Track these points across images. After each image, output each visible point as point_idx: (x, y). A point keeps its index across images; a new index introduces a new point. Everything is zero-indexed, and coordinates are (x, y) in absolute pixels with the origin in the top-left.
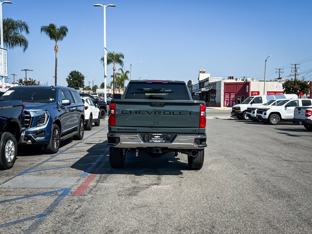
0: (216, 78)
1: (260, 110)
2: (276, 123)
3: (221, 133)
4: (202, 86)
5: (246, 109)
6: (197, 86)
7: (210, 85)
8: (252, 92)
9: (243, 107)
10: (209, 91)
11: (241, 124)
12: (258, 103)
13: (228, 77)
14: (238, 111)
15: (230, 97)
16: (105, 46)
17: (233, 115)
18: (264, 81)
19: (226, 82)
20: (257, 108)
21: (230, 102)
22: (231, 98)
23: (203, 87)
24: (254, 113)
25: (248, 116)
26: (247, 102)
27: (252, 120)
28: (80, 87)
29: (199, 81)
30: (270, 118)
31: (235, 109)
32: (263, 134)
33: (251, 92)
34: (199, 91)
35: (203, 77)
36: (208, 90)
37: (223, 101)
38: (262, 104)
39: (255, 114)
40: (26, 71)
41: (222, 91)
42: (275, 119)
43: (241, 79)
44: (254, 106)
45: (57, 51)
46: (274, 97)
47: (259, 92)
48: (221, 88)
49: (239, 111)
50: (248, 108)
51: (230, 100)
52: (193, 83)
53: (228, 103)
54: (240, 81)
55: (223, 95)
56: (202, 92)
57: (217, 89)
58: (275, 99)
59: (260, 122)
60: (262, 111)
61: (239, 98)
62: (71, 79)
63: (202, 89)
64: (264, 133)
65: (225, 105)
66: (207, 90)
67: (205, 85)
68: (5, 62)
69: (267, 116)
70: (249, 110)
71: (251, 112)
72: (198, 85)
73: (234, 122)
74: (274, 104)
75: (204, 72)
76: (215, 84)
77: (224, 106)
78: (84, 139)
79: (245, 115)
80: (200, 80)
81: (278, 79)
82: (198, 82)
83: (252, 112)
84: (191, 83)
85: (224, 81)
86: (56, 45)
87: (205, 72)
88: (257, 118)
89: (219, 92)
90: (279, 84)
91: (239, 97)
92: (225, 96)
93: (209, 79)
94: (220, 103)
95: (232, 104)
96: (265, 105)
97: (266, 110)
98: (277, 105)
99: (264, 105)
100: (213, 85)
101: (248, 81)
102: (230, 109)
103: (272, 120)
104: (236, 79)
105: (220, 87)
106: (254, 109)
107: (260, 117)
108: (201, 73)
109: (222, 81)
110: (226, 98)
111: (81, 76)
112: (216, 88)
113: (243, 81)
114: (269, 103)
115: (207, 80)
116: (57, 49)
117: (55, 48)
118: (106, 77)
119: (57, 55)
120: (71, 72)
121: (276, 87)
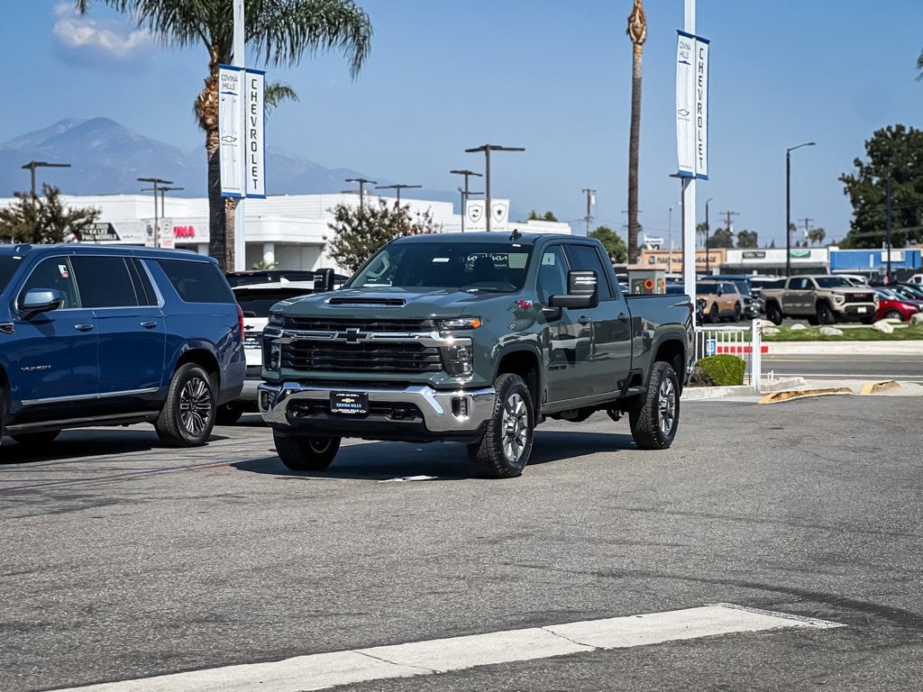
45: (638, 37)
86: (635, 8)
116: (638, 30)
117: (630, 21)
118: (693, 181)
119: (640, 60)
120: (870, 137)
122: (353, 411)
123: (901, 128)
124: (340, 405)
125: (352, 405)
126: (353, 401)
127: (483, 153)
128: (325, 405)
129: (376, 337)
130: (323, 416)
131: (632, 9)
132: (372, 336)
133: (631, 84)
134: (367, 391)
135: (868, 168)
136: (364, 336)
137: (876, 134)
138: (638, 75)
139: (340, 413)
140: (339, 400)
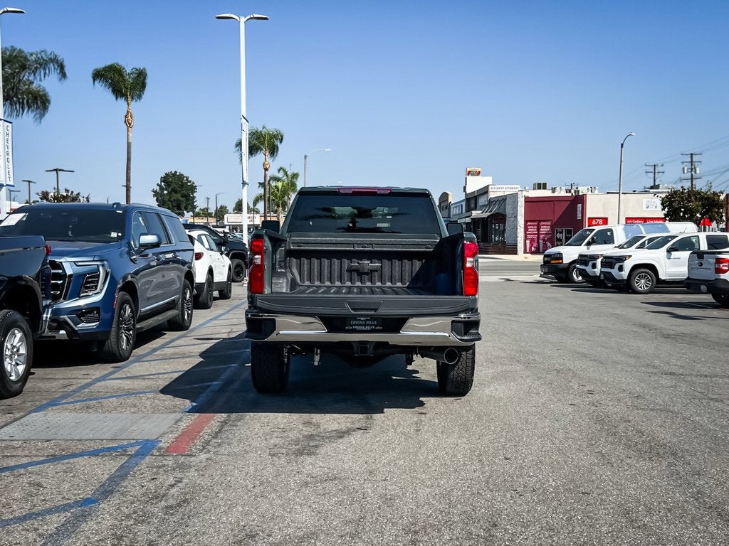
0: (505, 186)
1: (608, 260)
2: (646, 288)
3: (516, 313)
4: (473, 205)
5: (576, 257)
6: (462, 205)
7: (491, 202)
8: (591, 219)
9: (570, 253)
10: (488, 216)
11: (565, 293)
12: (606, 243)
13: (534, 184)
14: (556, 262)
15: (538, 230)
16: (244, 112)
17: (547, 271)
18: (619, 193)
19: (530, 196)
20: (602, 255)
21: (538, 243)
22: (541, 233)
23: (475, 209)
24: (594, 266)
25: (581, 274)
26: (578, 242)
27: (590, 282)
28: (186, 209)
29: (466, 194)
30: (633, 276)
31: (549, 259)
32: (615, 314)
33: (589, 218)
34: (465, 218)
35: (474, 185)
36: (488, 214)
37: (523, 241)
38: (614, 245)
39: (598, 270)
40: (57, 173)
41: (519, 218)
42: (643, 281)
43: (564, 188)
44: (596, 249)
45: (130, 124)
46: (642, 229)
47: (607, 218)
48: (517, 211)
49: (561, 261)
50: (581, 256)
51: (538, 238)
52: (451, 200)
53: (535, 245)
54: (563, 194)
55: (523, 226)
56: (472, 219)
57: (509, 211)
58: (644, 234)
59: (609, 287)
60: (614, 261)
61: (560, 233)
62: (165, 192)
63: (473, 212)
64: (617, 313)
65: (528, 251)
66: (485, 215)
67: (480, 204)
68: (7, 150)
69: (625, 274)
70: (584, 259)
71: (587, 265)
72: (464, 203)
73: (548, 289)
74: (642, 246)
75: (479, 173)
76: (502, 200)
77: (525, 252)
78: (194, 329)
79: (574, 271)
80: (468, 191)
81: (652, 188)
82: (463, 197)
83: (591, 263)
84: (447, 200)
85: (525, 194)
86: (128, 112)
87: (479, 172)
88: (602, 278)
89: (512, 219)
90: (653, 200)
91: (559, 230)
92: (526, 229)
93: (490, 190)
94: (517, 245)
95: (544, 247)
96: (621, 247)
97: (621, 259)
98: (649, 248)
99: (618, 247)
100: (498, 202)
101: (581, 194)
102: (540, 258)
103: (637, 283)
104: (553, 190)
105: (515, 208)
106: (594, 257)
107: (609, 277)
108: (470, 176)
109: (520, 193)
110: (529, 234)
111: (189, 184)
112: (505, 208)
113: (570, 195)
114: (630, 244)
115: (485, 191)
116: (130, 121)
117: (126, 117)
119: (131, 135)
120: (163, 175)
121: (647, 207)
123: (176, 172)
127: (55, 172)
131: (126, 111)
135: (163, 187)
137: (166, 174)
138: (130, 141)
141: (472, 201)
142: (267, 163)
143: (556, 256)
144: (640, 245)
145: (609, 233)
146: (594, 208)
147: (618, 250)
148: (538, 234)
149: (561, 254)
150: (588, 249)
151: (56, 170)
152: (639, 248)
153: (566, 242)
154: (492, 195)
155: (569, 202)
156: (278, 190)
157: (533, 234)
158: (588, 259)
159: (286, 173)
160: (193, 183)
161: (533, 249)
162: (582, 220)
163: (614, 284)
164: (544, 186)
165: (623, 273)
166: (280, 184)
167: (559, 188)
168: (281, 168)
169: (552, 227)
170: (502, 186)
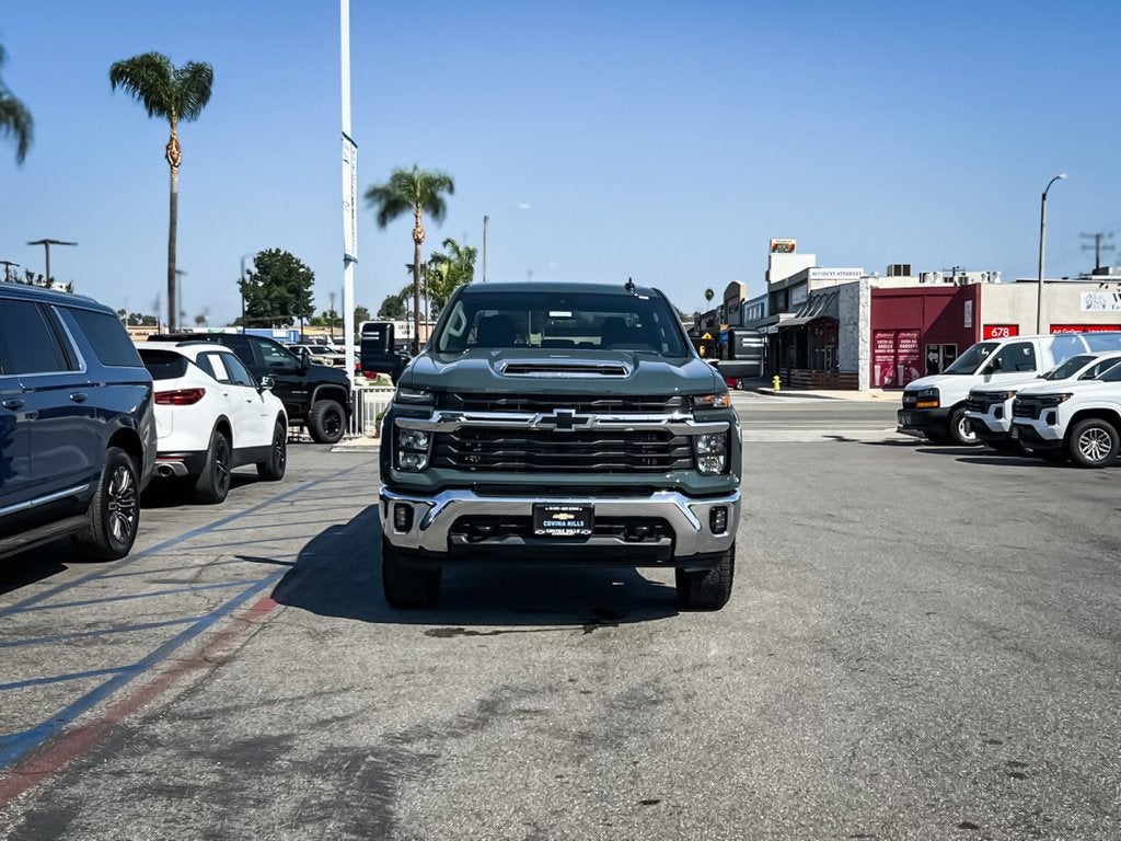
0: (837, 270)
1: (1027, 402)
2: (1100, 457)
3: (844, 512)
4: (781, 304)
5: (964, 395)
6: (763, 305)
7: (813, 298)
8: (989, 328)
9: (952, 389)
10: (808, 323)
11: (942, 465)
12: (1018, 369)
13: (889, 267)
14: (927, 404)
15: (896, 347)
16: (347, 129)
17: (909, 423)
18: (1039, 282)
19: (881, 287)
20: (1014, 392)
21: (896, 370)
22: (899, 351)
23: (786, 310)
24: (999, 413)
25: (973, 429)
26: (968, 368)
27: (991, 444)
28: (296, 312)
29: (770, 285)
30: (1075, 434)
31: (914, 399)
32: (1046, 514)
33: (985, 326)
34: (768, 325)
35: (784, 268)
36: (808, 318)
37: (868, 367)
38: (1035, 374)
39: (1007, 421)
40: (47, 247)
41: (861, 324)
42: (1094, 442)
43: (941, 275)
44: (1001, 382)
45: (175, 161)
46: (1085, 345)
47: (1017, 326)
48: (858, 313)
49: (935, 404)
50: (973, 393)
51: (896, 360)
52: (745, 295)
53: (891, 373)
54: (939, 283)
55: (869, 340)
56: (779, 328)
57: (844, 314)
58: (1089, 353)
59: (1029, 455)
60: (1038, 404)
61: (934, 351)
62: (261, 284)
63: (782, 316)
64: (1049, 511)
65: (877, 384)
66: (803, 320)
67: (795, 303)
69: (1060, 429)
70: (980, 400)
71: (985, 411)
72: (766, 301)
73: (911, 455)
74: (1089, 376)
75: (791, 249)
76: (832, 294)
77: (873, 385)
79: (961, 423)
80: (774, 279)
81: (1095, 272)
82: (765, 290)
83: (993, 408)
84: (738, 295)
85: (872, 282)
86: (172, 139)
87: (793, 247)
88: (1015, 435)
89: (851, 327)
90: (1098, 294)
91: (933, 346)
92: (874, 345)
93: (811, 276)
94: (858, 374)
95: (905, 376)
96: (1049, 376)
97: (1054, 400)
98: (1106, 379)
99: (1045, 377)
100: (825, 298)
101: (970, 283)
102: (896, 397)
103: (1083, 446)
104: (923, 277)
105: (856, 307)
106: (999, 397)
107: (1029, 434)
108: (776, 253)
109: (862, 281)
110: (880, 354)
111: (301, 270)
112: (837, 310)
113: (952, 285)
114: (1066, 371)
115: (801, 279)
116: (175, 156)
117: (167, 148)
118: (352, 263)
119: (176, 179)
120: (257, 255)
121: (1089, 307)
122: (571, 532)
123: (278, 250)
124: (549, 523)
125: (569, 524)
126: (572, 517)
127: (43, 246)
128: (524, 525)
129: (602, 421)
130: (517, 540)
131: (169, 139)
132: (596, 420)
133: (169, 198)
134: (593, 501)
135: (256, 275)
136: (584, 421)
137: (261, 253)
138: (175, 191)
139: (549, 536)
140: (549, 516)
141: (780, 295)
142: (419, 230)
143: (926, 393)
144: (1087, 372)
145: (1026, 351)
146: (995, 306)
147: (1044, 382)
148: (896, 355)
149: (936, 390)
150: (987, 380)
151: (45, 242)
152: (1084, 379)
153: (944, 369)
154: (814, 286)
155: (950, 298)
156: (441, 279)
157: (887, 354)
158: (988, 400)
159: (456, 249)
160: (308, 269)
161: (886, 380)
162: (973, 330)
163: (1039, 447)
164: (906, 271)
165: (1055, 427)
166: (444, 268)
167: (931, 275)
168: (448, 241)
169: (920, 342)
170: (831, 270)
